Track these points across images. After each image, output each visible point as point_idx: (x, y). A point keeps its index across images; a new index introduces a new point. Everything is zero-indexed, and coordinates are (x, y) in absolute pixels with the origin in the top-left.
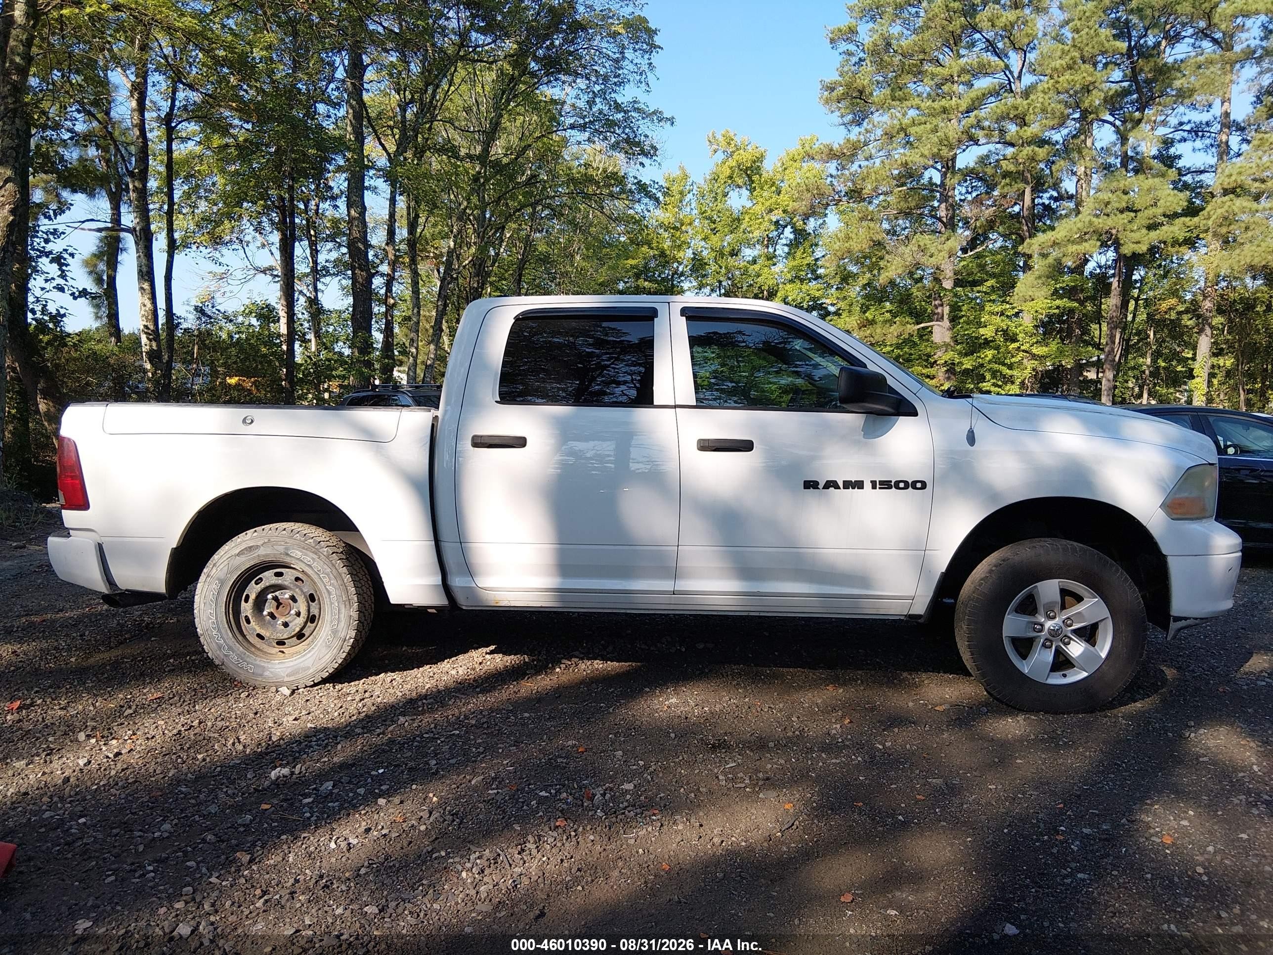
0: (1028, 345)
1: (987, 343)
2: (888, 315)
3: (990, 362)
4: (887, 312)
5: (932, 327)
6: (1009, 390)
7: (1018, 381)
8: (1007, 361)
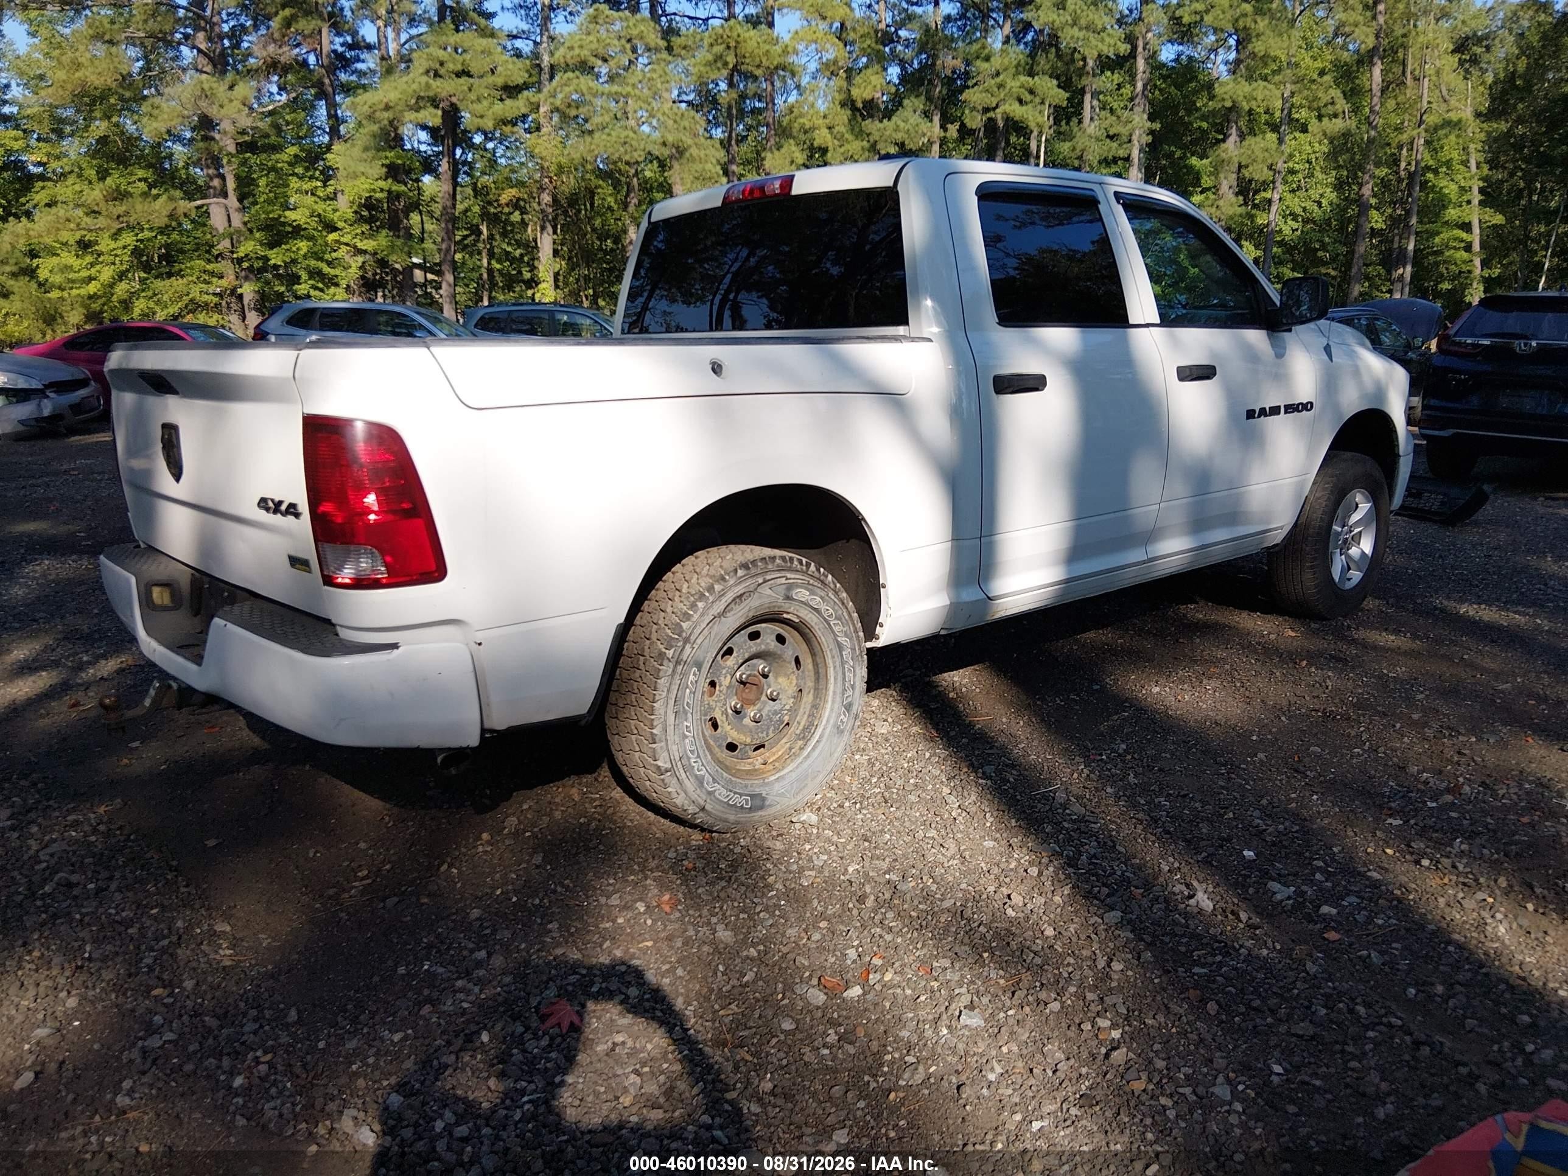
0: (350, 237)
1: (297, 231)
2: (142, 186)
3: (305, 257)
4: (140, 180)
5: (208, 205)
6: (334, 295)
7: (344, 285)
8: (327, 257)
